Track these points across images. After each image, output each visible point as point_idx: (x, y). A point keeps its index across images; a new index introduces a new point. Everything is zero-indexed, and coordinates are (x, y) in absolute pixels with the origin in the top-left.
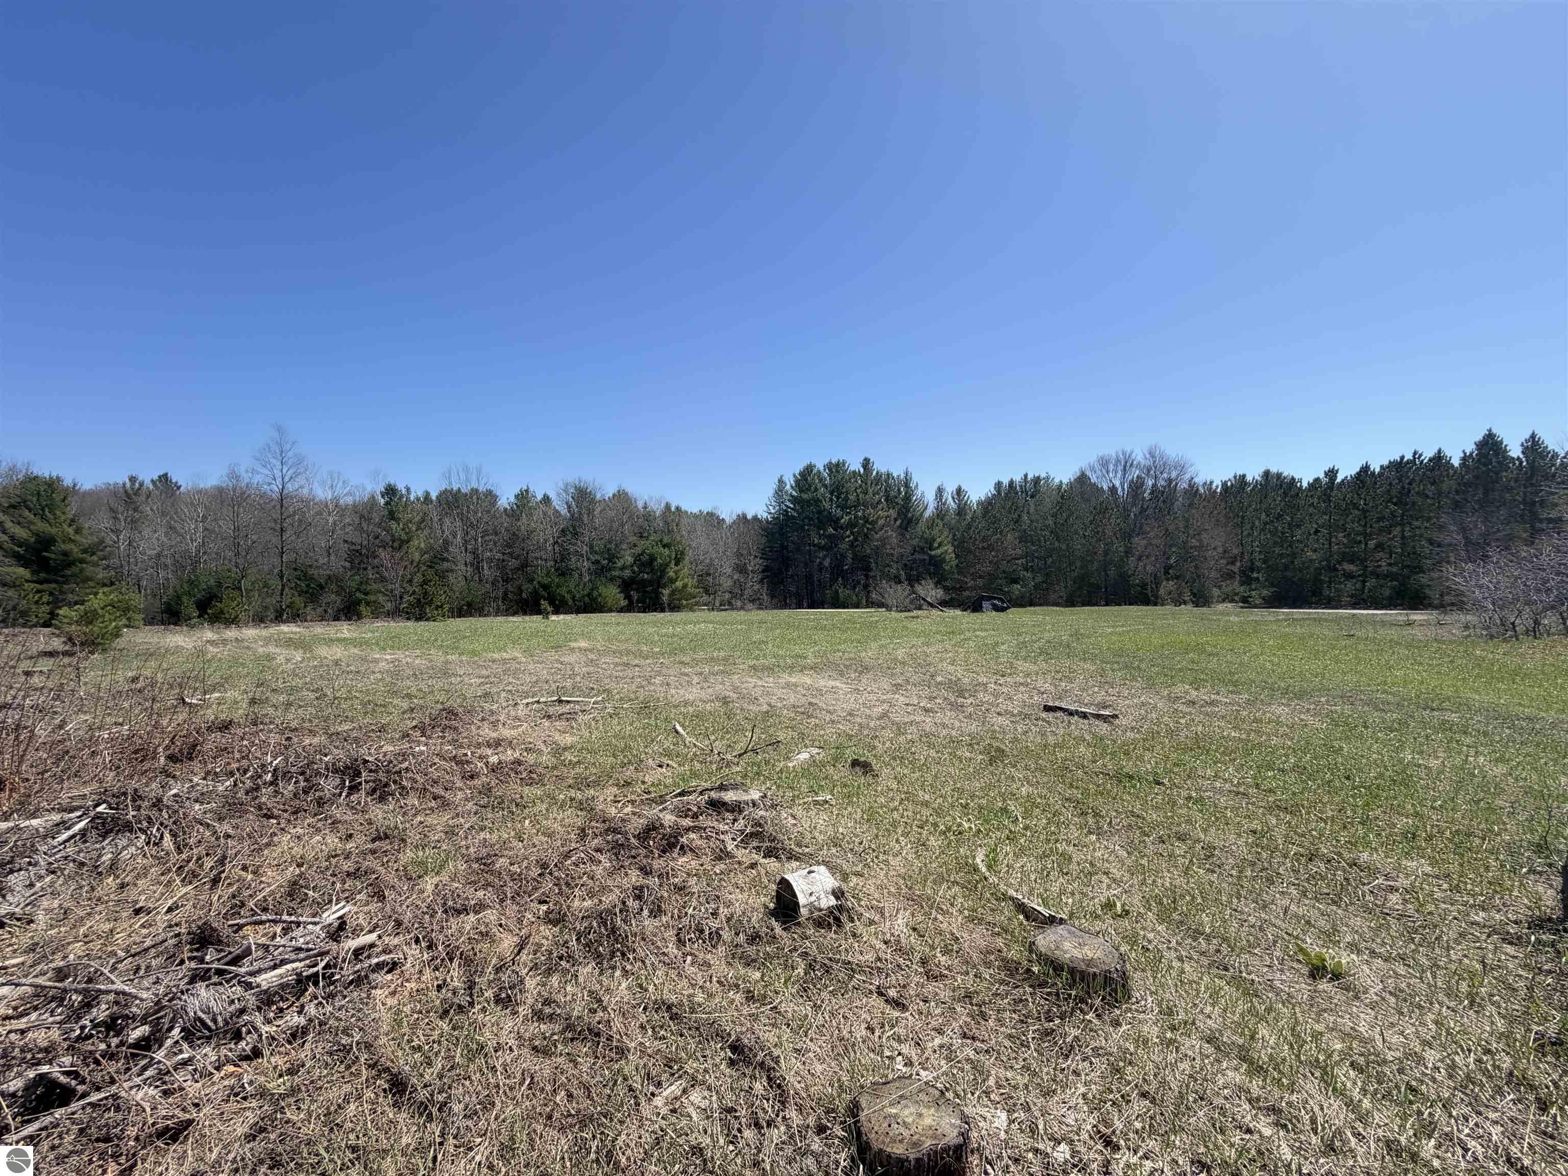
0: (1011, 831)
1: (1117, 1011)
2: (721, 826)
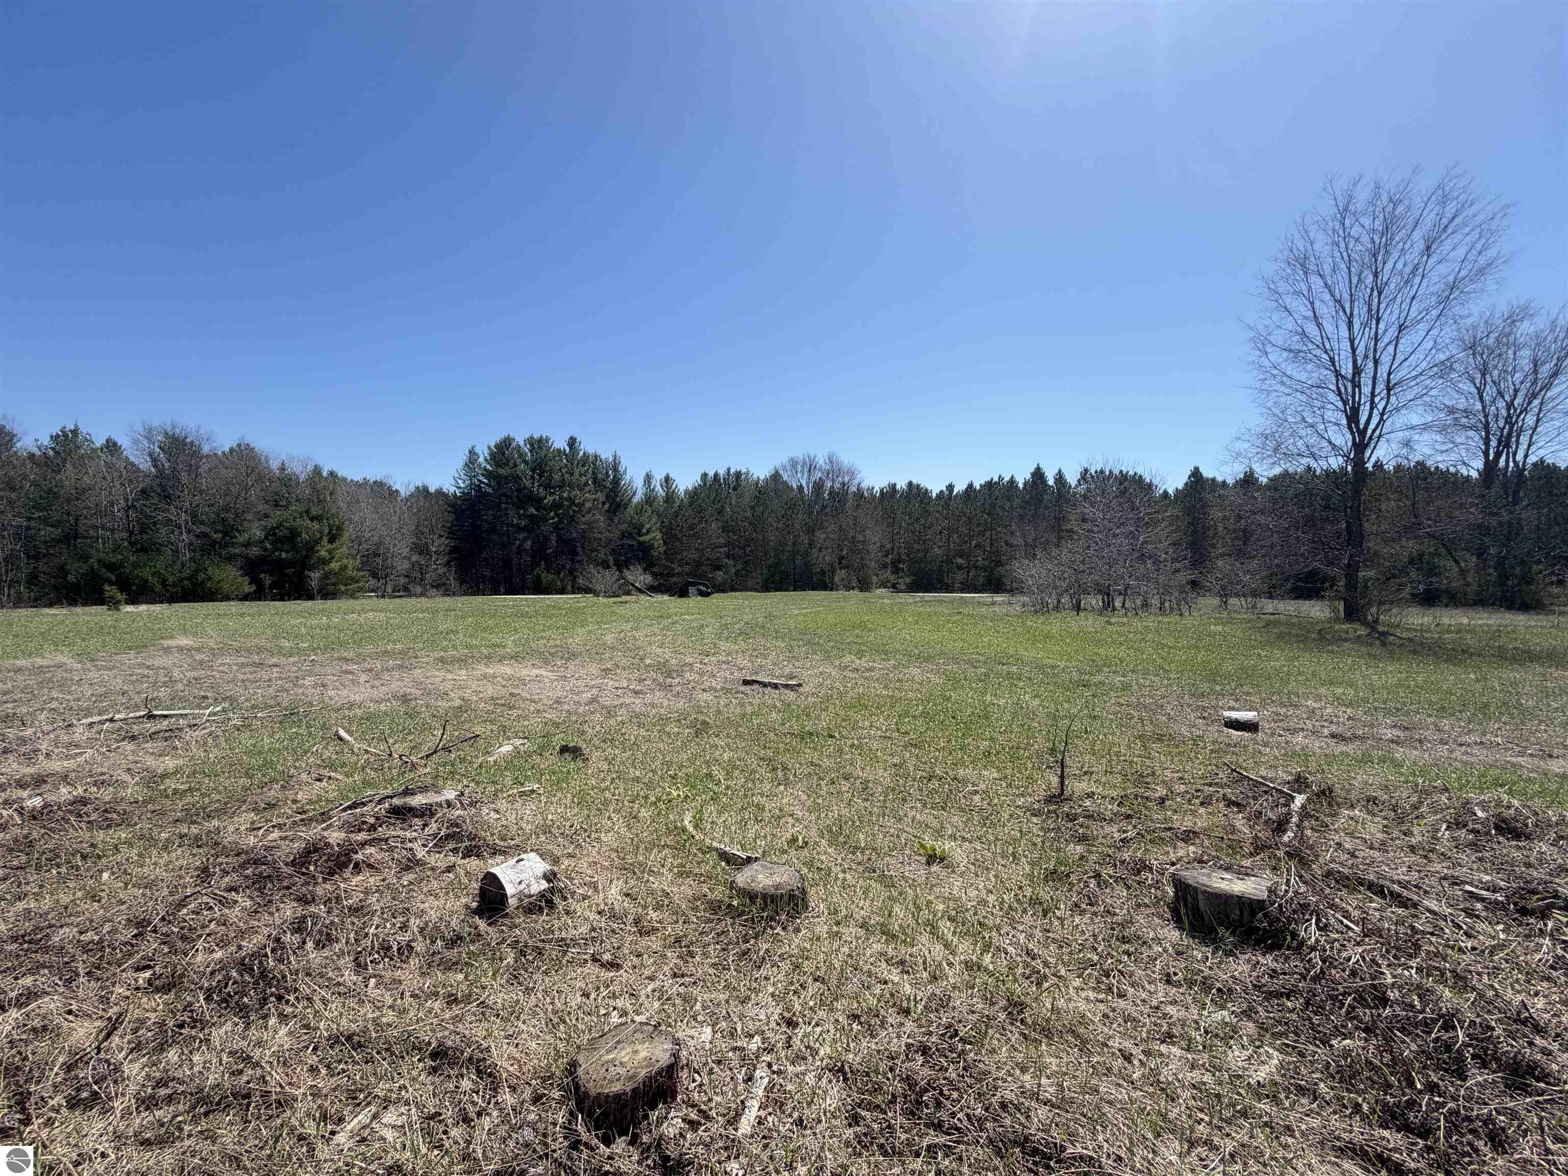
0: (715, 793)
1: (798, 921)
2: (408, 834)
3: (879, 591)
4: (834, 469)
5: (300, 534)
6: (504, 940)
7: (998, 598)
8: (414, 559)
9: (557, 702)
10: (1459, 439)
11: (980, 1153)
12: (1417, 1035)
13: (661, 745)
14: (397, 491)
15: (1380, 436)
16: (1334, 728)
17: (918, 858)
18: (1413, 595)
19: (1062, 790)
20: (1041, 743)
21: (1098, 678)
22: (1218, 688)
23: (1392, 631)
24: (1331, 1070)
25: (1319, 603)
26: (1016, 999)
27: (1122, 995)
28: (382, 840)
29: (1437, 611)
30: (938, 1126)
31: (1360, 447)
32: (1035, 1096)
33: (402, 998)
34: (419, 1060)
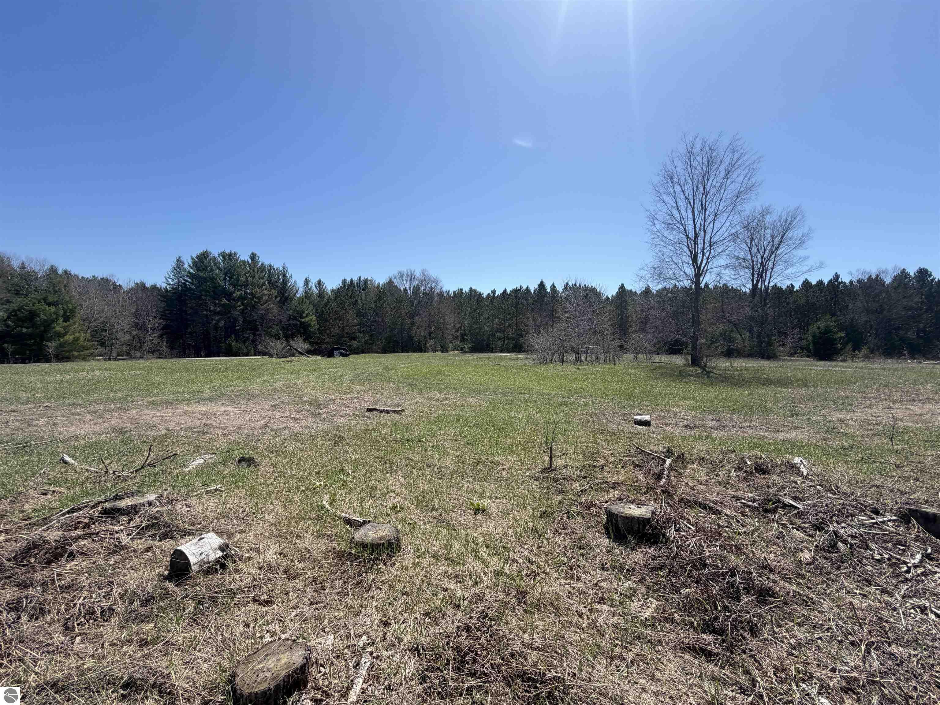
0: (345, 481)
1: (394, 558)
2: (116, 528)
3: (452, 353)
4: (425, 280)
5: (38, 315)
6: (187, 595)
7: (520, 356)
8: (134, 333)
9: (239, 428)
10: (742, 274)
11: (499, 686)
12: (720, 581)
13: (310, 453)
14: (120, 286)
15: (707, 270)
16: (686, 422)
17: (469, 511)
18: (722, 352)
19: (551, 465)
20: (541, 439)
21: (572, 400)
22: (632, 403)
23: (713, 370)
24: (680, 606)
25: (680, 356)
26: (521, 589)
27: (579, 579)
28: (93, 534)
29: (731, 360)
30: (473, 674)
31: (698, 275)
32: (530, 646)
33: (102, 648)
34: (112, 692)
